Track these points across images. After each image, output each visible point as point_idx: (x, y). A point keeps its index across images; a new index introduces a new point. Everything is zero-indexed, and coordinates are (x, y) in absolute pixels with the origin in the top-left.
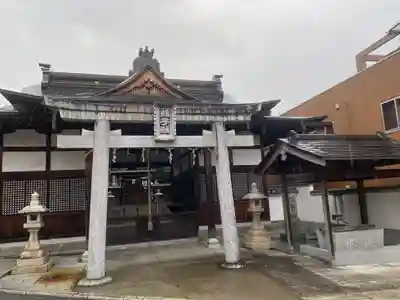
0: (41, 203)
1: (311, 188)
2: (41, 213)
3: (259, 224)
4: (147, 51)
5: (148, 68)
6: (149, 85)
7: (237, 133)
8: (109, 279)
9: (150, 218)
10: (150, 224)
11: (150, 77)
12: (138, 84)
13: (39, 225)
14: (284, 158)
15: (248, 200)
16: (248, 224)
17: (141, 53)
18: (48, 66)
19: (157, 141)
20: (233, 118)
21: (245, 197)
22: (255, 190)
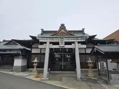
0: (37, 60)
1: (111, 60)
2: (37, 62)
3: (91, 70)
4: (63, 24)
5: (63, 28)
6: (62, 33)
7: (81, 44)
8: (47, 79)
9: (63, 66)
10: (63, 67)
11: (63, 31)
12: (60, 32)
13: (36, 65)
14: (95, 51)
15: (88, 63)
16: (88, 69)
17: (61, 25)
18: (43, 29)
19: (60, 47)
20: (80, 41)
21: (87, 62)
22: (90, 60)
